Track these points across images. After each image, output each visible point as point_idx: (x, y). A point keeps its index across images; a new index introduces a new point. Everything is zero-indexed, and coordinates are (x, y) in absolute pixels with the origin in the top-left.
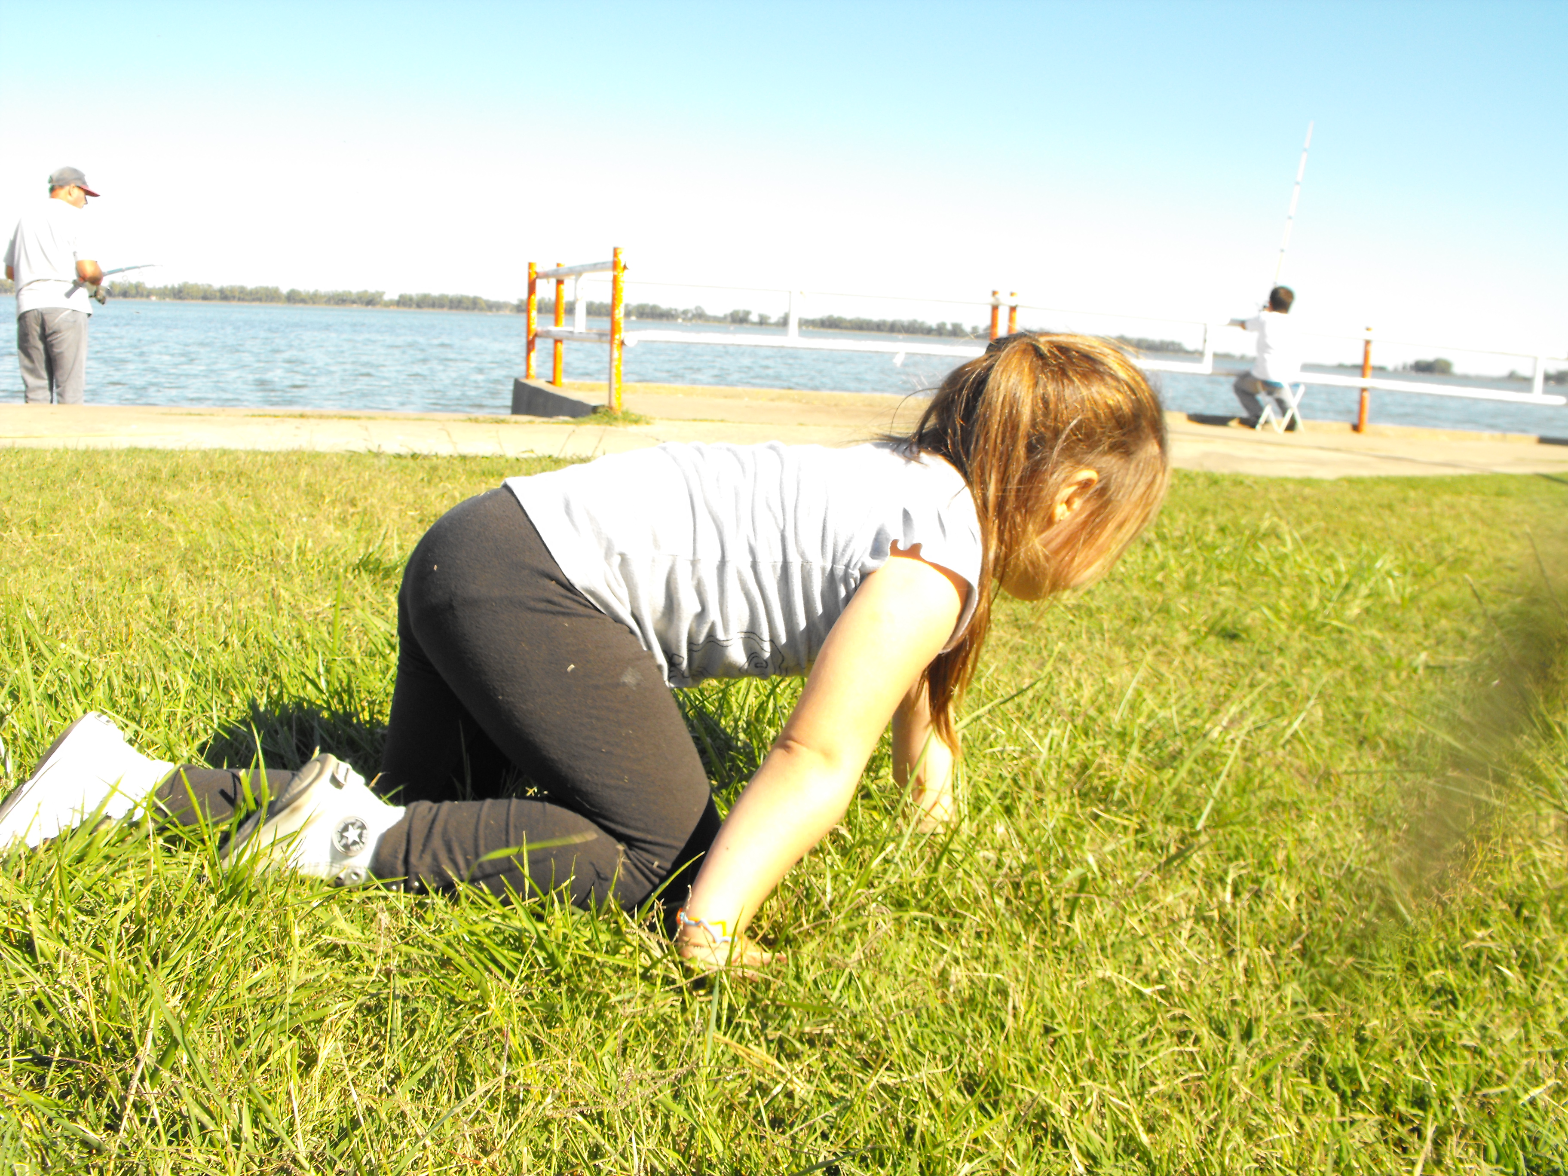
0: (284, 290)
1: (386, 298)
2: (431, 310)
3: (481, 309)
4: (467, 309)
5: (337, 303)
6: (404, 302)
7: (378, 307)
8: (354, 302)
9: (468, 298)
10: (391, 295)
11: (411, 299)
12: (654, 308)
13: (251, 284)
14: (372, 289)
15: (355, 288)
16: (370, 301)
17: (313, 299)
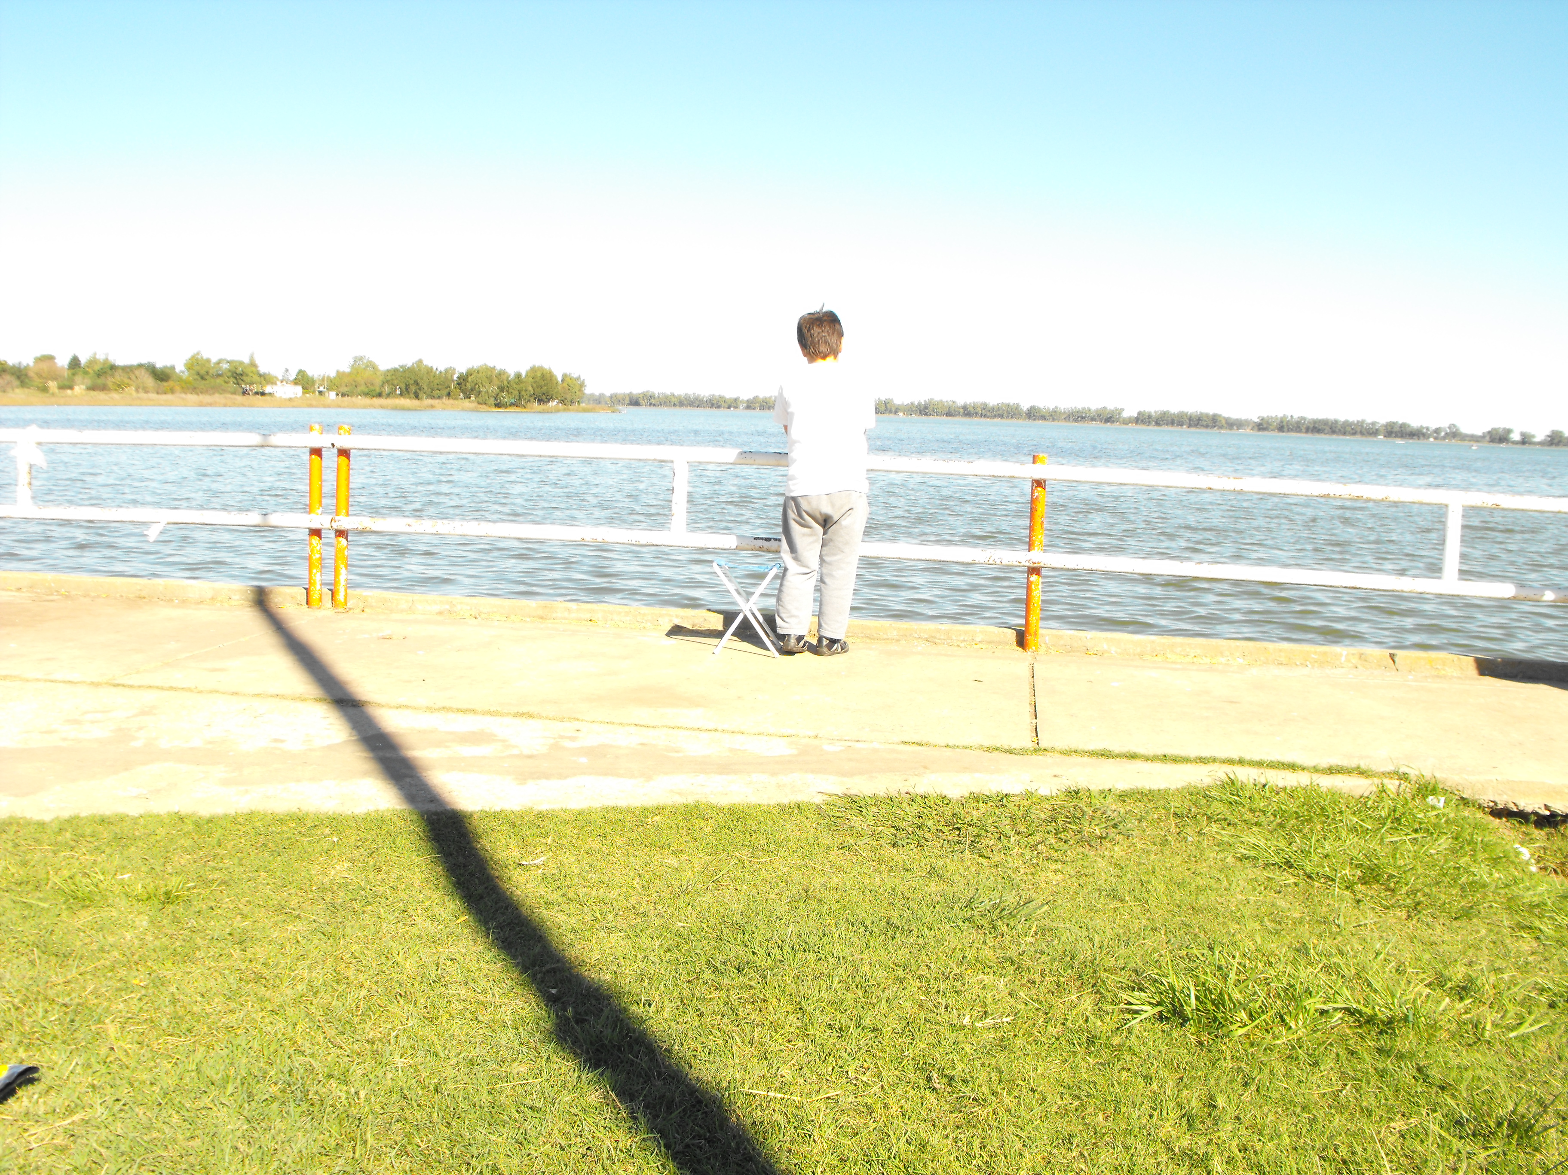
0: (1025, 406)
1: (1125, 415)
2: (1170, 428)
3: (1221, 427)
4: (1207, 427)
5: (1076, 420)
6: (1142, 419)
7: (1116, 425)
8: (1093, 419)
9: (1207, 415)
10: (1130, 412)
11: (1150, 417)
12: (1403, 426)
13: (993, 400)
14: (1111, 406)
15: (1094, 404)
16: (1108, 418)
17: (1052, 416)
